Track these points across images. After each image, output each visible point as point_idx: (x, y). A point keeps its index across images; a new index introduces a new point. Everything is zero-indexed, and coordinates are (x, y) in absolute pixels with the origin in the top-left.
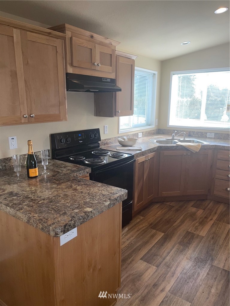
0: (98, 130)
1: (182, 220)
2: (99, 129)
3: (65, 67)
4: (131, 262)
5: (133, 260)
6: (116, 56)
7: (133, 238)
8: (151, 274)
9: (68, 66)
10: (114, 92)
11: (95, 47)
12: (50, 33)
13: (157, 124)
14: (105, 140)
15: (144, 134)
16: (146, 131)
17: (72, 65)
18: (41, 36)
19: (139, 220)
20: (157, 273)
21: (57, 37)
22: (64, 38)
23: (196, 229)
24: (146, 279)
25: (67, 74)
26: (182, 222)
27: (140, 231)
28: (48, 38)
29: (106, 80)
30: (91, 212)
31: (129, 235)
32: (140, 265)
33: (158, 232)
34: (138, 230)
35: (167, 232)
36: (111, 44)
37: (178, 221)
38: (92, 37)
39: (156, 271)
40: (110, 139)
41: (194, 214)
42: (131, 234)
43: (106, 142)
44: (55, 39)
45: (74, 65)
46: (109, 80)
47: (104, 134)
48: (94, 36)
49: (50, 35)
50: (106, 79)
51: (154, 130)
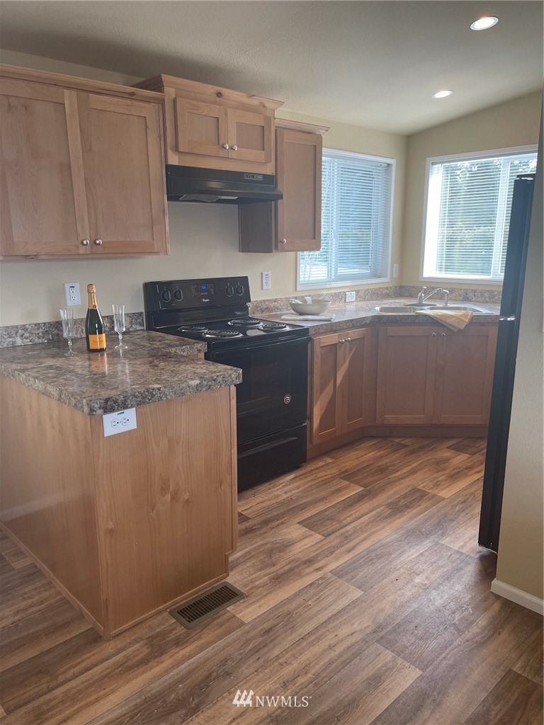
0: (244, 281)
1: (412, 469)
2: (246, 278)
3: (163, 155)
4: (278, 525)
5: (282, 523)
6: (276, 131)
7: (296, 491)
8: (309, 545)
9: (170, 152)
10: (273, 202)
11: (226, 115)
12: (132, 94)
13: (396, 275)
14: (264, 301)
15: (361, 294)
16: (368, 290)
17: (176, 149)
18: (115, 100)
19: (321, 464)
20: (319, 545)
21: (147, 100)
22: (162, 102)
23: (437, 485)
24: (296, 552)
25: (169, 168)
26: (413, 472)
27: (317, 481)
28: (129, 102)
29: (253, 177)
30: (159, 389)
31: (292, 486)
32: (293, 530)
33: (352, 485)
34: (312, 480)
35: (369, 488)
36: (264, 106)
37: (404, 471)
38: (219, 94)
39: (320, 541)
40: (275, 301)
41: (447, 460)
42: (296, 484)
43: (265, 307)
44: (142, 104)
45: (181, 150)
46: (260, 178)
47: (262, 289)
48: (223, 94)
49: (134, 97)
50: (253, 175)
51: (387, 288)
